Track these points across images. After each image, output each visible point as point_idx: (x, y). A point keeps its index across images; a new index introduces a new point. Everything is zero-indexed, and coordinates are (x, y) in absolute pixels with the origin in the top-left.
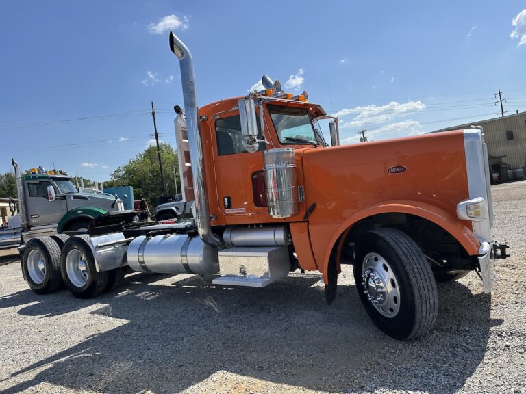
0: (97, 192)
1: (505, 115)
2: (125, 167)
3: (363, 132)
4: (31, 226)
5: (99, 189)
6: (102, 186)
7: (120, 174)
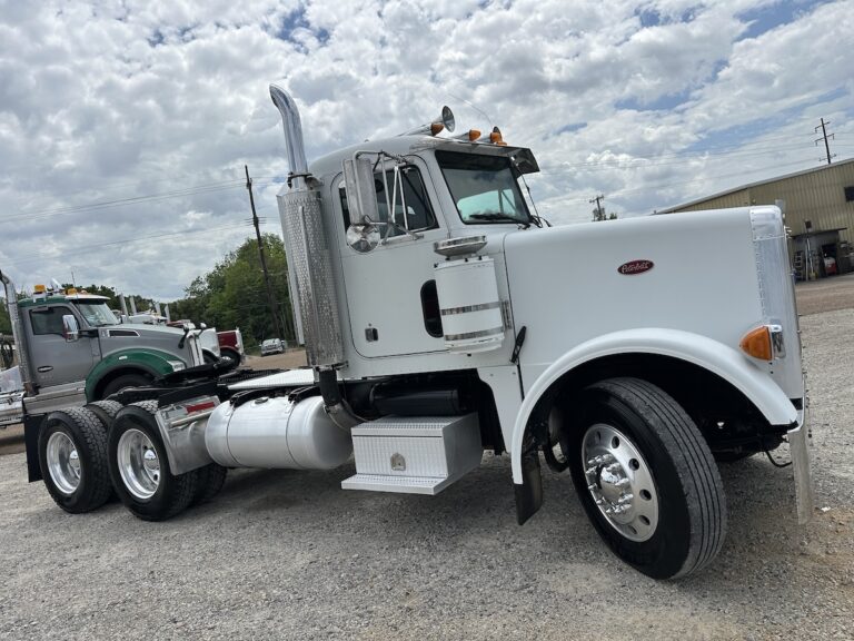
0: (159, 321)
1: (832, 161)
2: (209, 276)
3: (598, 199)
4: (39, 387)
5: (164, 314)
6: (166, 309)
7: (200, 288)
